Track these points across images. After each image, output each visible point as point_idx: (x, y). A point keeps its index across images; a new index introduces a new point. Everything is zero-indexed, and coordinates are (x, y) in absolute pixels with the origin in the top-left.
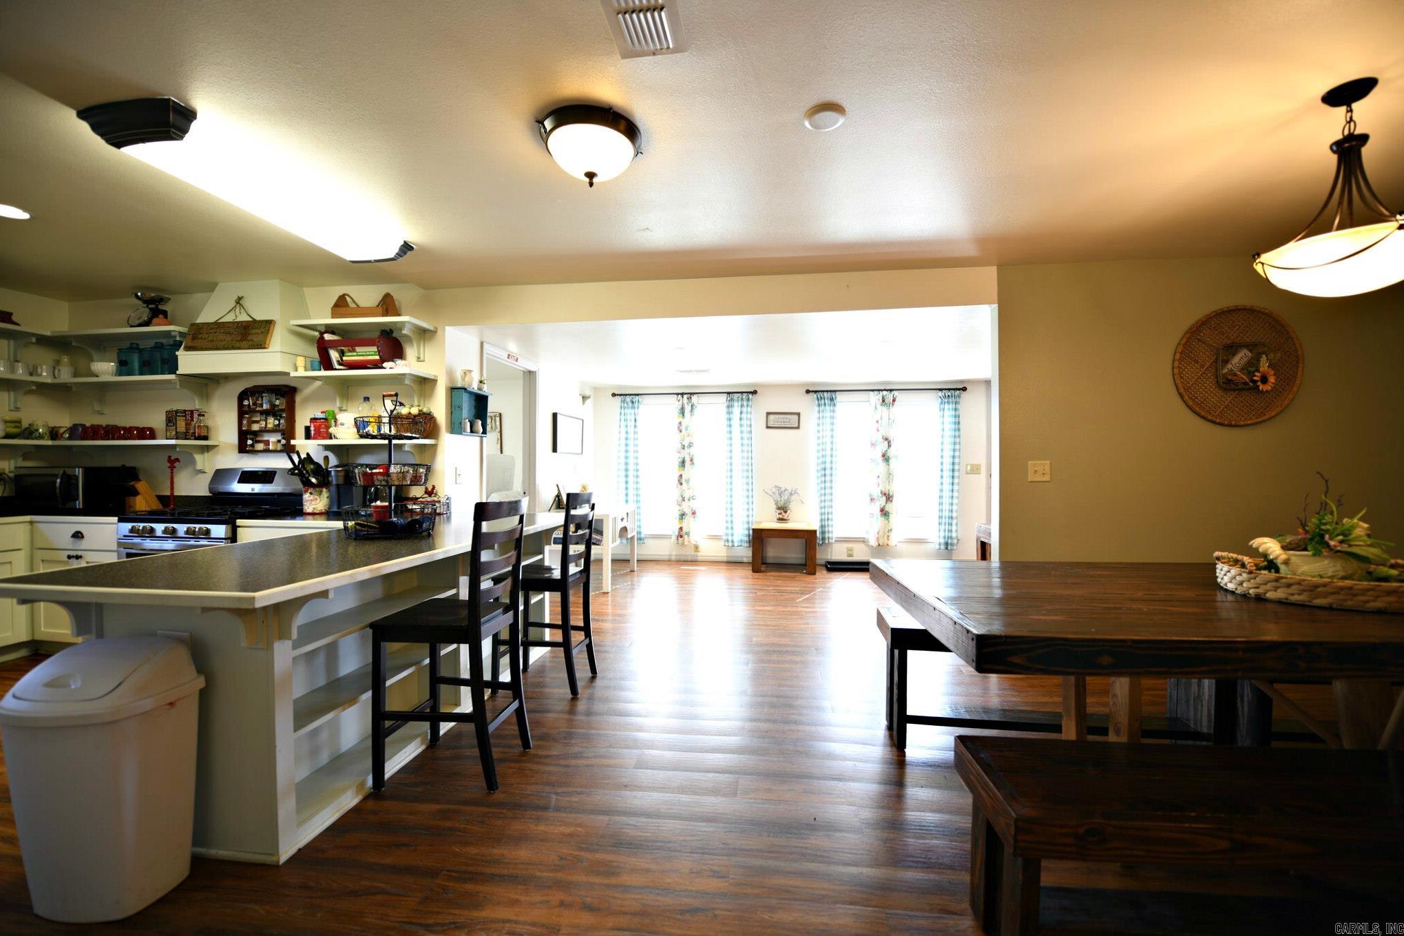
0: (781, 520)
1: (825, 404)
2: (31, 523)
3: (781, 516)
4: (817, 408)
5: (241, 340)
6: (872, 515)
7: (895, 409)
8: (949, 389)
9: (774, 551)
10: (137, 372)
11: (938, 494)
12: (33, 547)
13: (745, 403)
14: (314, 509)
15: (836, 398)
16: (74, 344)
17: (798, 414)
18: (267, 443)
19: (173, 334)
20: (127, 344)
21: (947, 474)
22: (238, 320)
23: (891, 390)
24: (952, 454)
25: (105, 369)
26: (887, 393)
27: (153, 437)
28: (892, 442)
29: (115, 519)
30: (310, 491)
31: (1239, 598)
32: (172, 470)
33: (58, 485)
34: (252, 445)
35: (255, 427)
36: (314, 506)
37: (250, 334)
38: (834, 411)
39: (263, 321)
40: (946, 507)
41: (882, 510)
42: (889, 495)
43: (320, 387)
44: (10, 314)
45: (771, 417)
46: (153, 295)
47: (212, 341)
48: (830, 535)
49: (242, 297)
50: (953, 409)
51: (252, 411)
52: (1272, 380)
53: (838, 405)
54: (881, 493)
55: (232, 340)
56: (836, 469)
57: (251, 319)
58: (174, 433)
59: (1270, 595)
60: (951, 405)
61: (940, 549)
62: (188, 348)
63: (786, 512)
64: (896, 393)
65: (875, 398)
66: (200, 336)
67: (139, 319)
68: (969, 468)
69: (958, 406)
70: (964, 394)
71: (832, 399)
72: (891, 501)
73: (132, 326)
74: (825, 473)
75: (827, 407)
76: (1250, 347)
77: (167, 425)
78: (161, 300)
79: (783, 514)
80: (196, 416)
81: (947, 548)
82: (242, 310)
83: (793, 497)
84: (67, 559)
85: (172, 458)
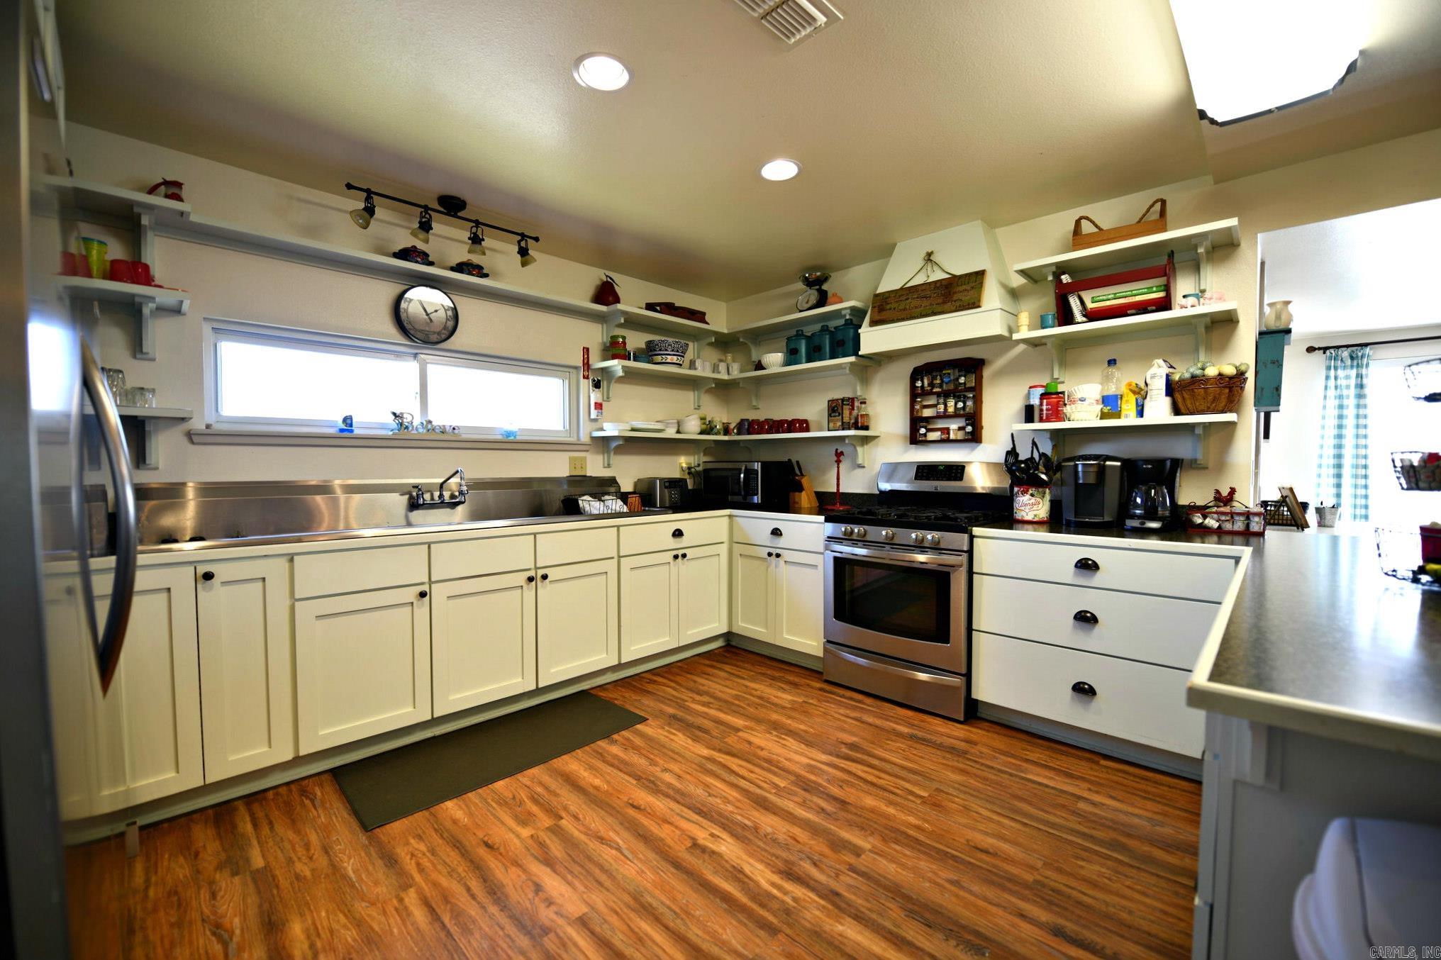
2: (730, 516)
5: (944, 303)
10: (804, 360)
12: (732, 542)
14: (1035, 516)
16: (741, 340)
18: (947, 431)
19: (843, 312)
20: (793, 332)
22: (930, 280)
25: (774, 360)
27: (807, 430)
29: (822, 518)
30: (1030, 492)
32: (838, 465)
33: (742, 480)
34: (925, 435)
35: (927, 413)
36: (1035, 512)
37: (955, 293)
39: (966, 275)
43: (1023, 353)
44: (704, 314)
46: (818, 274)
47: (905, 309)
49: (932, 253)
51: (925, 393)
55: (931, 305)
57: (948, 276)
58: (839, 424)
62: (874, 323)
66: (888, 307)
67: (807, 302)
73: (801, 311)
77: (830, 415)
78: (825, 279)
80: (857, 404)
82: (935, 268)
84: (767, 556)
85: (839, 451)
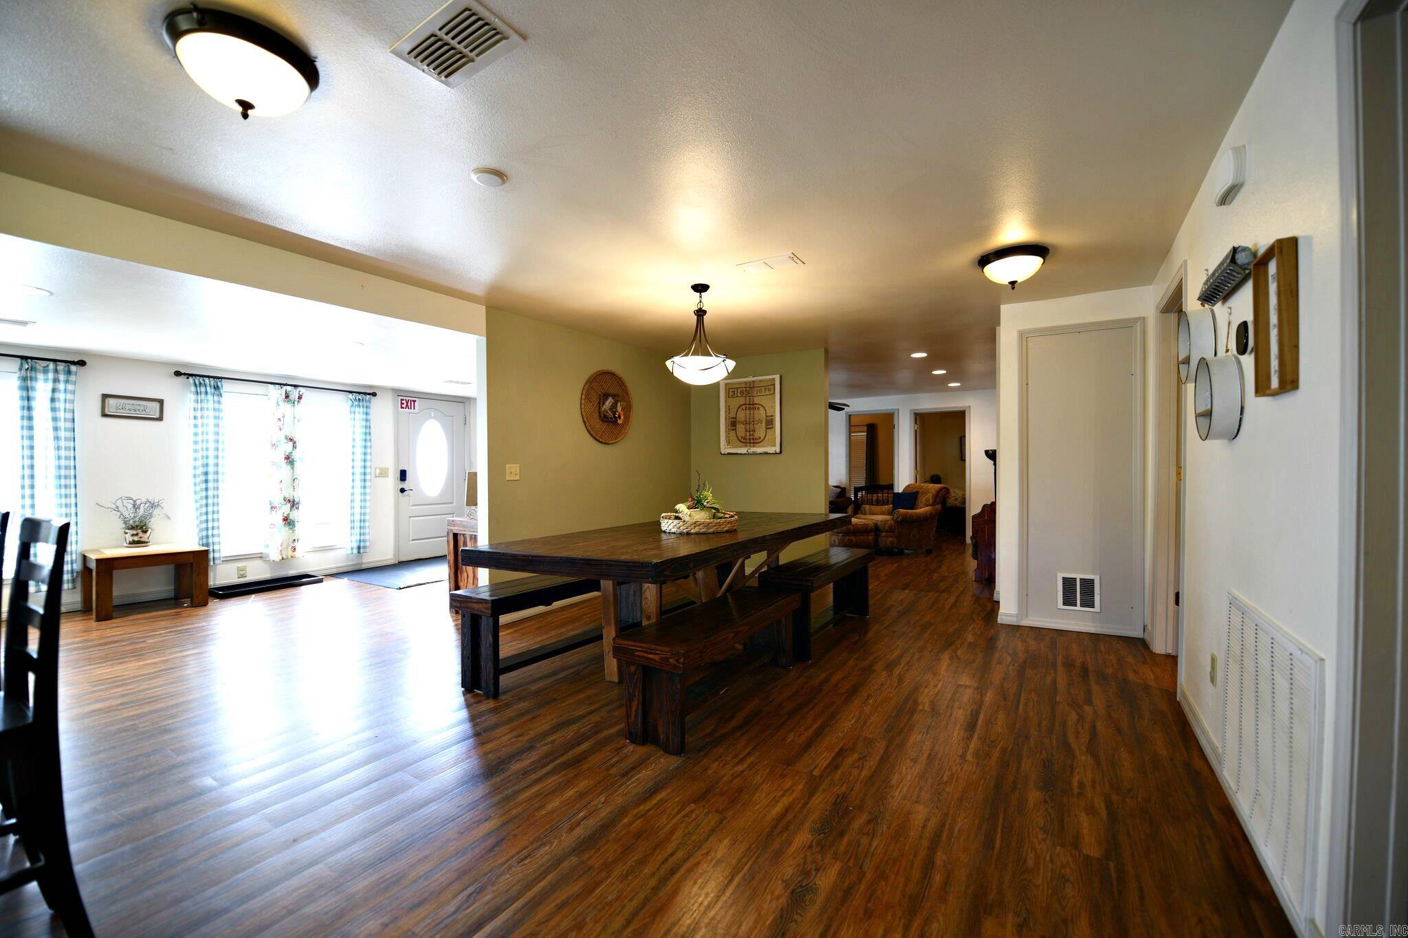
0: (134, 543)
1: (206, 393)
3: (136, 539)
4: (193, 397)
6: (273, 525)
7: (300, 408)
8: (359, 393)
9: (122, 588)
11: (350, 498)
13: (62, 377)
15: (222, 385)
17: (161, 402)
21: (358, 477)
23: (295, 386)
24: (363, 457)
26: (291, 389)
28: (297, 443)
31: (678, 535)
38: (219, 402)
40: (357, 511)
41: (286, 519)
42: (294, 501)
45: (111, 401)
48: (217, 555)
50: (363, 413)
52: (622, 417)
53: (226, 398)
54: (284, 500)
56: (223, 473)
59: (693, 531)
60: (361, 409)
61: (352, 553)
63: (145, 532)
64: (303, 390)
65: (276, 393)
68: (378, 471)
69: (369, 410)
70: (374, 399)
71: (217, 388)
72: (298, 508)
74: (207, 480)
75: (210, 397)
76: (614, 396)
79: (141, 534)
81: (359, 552)
83: (156, 512)
